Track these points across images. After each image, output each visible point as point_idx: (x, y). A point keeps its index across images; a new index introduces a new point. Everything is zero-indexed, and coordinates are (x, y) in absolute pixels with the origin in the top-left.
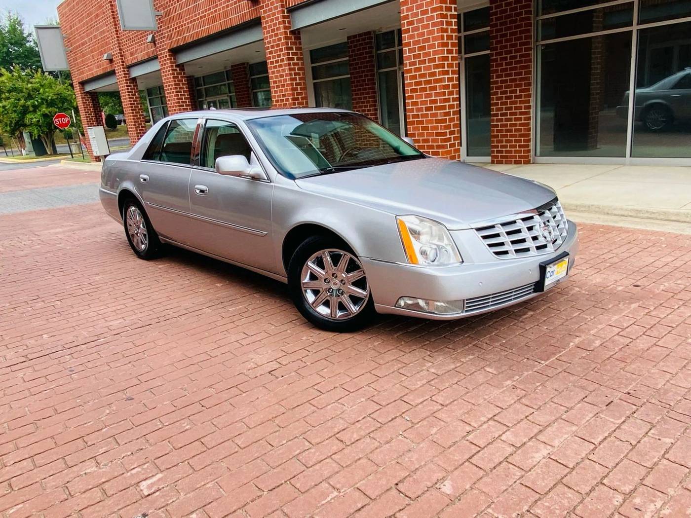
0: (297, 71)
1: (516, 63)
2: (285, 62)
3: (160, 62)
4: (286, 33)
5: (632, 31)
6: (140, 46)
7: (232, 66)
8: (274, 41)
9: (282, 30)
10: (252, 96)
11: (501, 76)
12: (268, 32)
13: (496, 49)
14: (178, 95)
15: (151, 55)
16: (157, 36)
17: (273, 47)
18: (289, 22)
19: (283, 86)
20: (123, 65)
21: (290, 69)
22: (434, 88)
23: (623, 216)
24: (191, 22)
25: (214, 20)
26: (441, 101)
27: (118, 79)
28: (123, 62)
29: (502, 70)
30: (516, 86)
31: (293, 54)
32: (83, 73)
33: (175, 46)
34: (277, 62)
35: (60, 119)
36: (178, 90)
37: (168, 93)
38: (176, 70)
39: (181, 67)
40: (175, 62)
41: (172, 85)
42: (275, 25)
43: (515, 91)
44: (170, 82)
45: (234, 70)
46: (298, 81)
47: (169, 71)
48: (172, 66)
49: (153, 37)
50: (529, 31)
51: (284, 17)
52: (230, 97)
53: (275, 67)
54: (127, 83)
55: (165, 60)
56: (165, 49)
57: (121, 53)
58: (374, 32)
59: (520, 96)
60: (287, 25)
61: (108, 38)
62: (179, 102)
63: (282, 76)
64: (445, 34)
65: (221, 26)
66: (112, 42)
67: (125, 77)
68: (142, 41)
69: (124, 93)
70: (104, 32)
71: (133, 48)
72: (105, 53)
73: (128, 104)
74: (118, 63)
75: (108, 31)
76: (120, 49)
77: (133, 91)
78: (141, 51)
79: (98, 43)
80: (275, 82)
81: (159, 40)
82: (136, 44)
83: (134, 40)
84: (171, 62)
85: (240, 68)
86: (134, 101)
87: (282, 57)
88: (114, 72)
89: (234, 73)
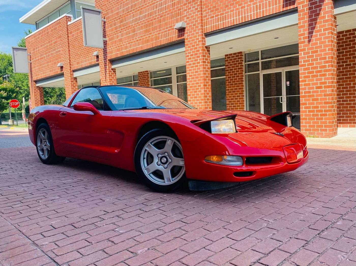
0: (207, 69)
2: (201, 64)
3: (100, 67)
4: (203, 47)
6: (85, 58)
7: (139, 73)
8: (194, 52)
9: (200, 46)
12: (189, 47)
15: (93, 63)
16: (100, 52)
17: (192, 55)
19: (197, 78)
20: (70, 69)
24: (129, 43)
25: (148, 41)
27: (65, 78)
31: (206, 59)
32: (38, 75)
33: (114, 57)
34: (194, 64)
35: (13, 103)
38: (111, 71)
39: (114, 70)
40: (111, 67)
42: (195, 42)
45: (140, 75)
46: (207, 75)
48: (109, 69)
51: (203, 38)
54: (71, 80)
55: (105, 66)
56: (106, 59)
57: (70, 63)
58: (244, 52)
60: (204, 42)
61: (62, 55)
63: (196, 72)
65: (152, 45)
66: (65, 57)
67: (71, 76)
68: (88, 55)
69: (68, 86)
70: (59, 51)
71: (80, 60)
72: (58, 63)
73: (70, 92)
74: (67, 68)
75: (63, 51)
76: (70, 61)
77: (74, 84)
78: (86, 61)
79: (54, 58)
80: (191, 76)
81: (102, 54)
82: (82, 57)
83: (82, 55)
84: (109, 67)
85: (145, 74)
86: (74, 90)
87: (198, 61)
88: (62, 74)
89: (139, 77)
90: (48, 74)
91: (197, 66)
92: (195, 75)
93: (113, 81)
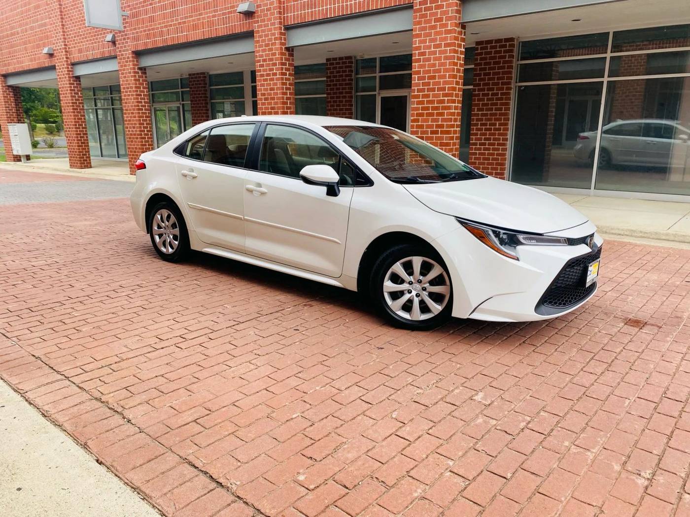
0: (288, 86)
1: (498, 99)
2: (278, 76)
3: (119, 63)
4: (281, 49)
5: (603, 82)
6: (92, 43)
7: (189, 75)
8: (267, 55)
9: (278, 46)
10: (209, 106)
11: (482, 110)
12: (261, 46)
13: (479, 85)
14: (138, 99)
15: (107, 55)
16: (119, 36)
17: (264, 60)
18: (285, 39)
20: (67, 61)
21: (283, 84)
22: (442, 114)
23: (620, 234)
24: (166, 27)
25: (195, 27)
26: (448, 126)
27: (58, 75)
28: (67, 58)
29: (483, 105)
30: (496, 120)
31: (287, 69)
32: (9, 64)
33: (140, 48)
34: (268, 75)
36: (138, 93)
37: (125, 96)
38: (138, 73)
39: (143, 70)
40: (137, 65)
41: (131, 88)
42: (270, 40)
43: (495, 124)
44: (129, 84)
46: (288, 96)
47: (130, 73)
48: (134, 68)
49: (114, 36)
50: (510, 73)
51: (281, 34)
52: (183, 105)
53: (266, 80)
54: (70, 80)
55: (127, 62)
56: (128, 50)
57: (66, 48)
58: (355, 57)
59: (499, 129)
60: (283, 41)
61: (50, 31)
62: (138, 106)
63: (272, 89)
64: (456, 67)
65: (204, 35)
67: (69, 74)
68: (97, 39)
69: (65, 91)
70: (45, 25)
71: (83, 45)
72: (44, 46)
73: (69, 103)
74: (60, 59)
75: (51, 24)
76: (65, 45)
77: (76, 89)
78: (93, 49)
79: (35, 35)
80: (263, 95)
81: (121, 40)
82: (87, 41)
83: (86, 38)
84: (134, 65)
85: (200, 77)
86: (76, 100)
87: (275, 71)
88: (53, 68)
89: (190, 82)
90: (27, 65)
91: (272, 80)
92: (270, 94)
93: (142, 89)
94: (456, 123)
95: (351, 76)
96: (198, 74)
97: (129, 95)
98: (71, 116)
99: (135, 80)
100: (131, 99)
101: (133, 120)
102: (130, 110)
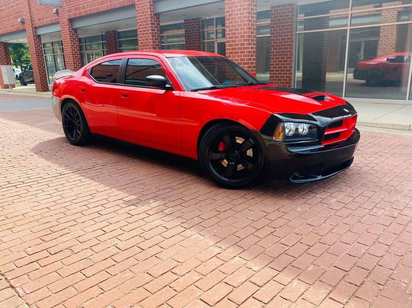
0: (157, 37)
1: (285, 42)
2: (150, 32)
3: (61, 26)
4: (151, 14)
5: (347, 29)
6: (46, 15)
8: (143, 19)
9: (149, 13)
11: (276, 49)
12: (139, 13)
13: (274, 33)
14: (72, 48)
15: (54, 21)
16: (60, 10)
17: (142, 22)
18: (153, 9)
19: (148, 45)
20: (32, 26)
21: (153, 36)
22: (243, 52)
24: (86, 3)
26: (247, 60)
27: (28, 35)
28: (32, 24)
29: (277, 46)
30: (285, 55)
31: (155, 27)
33: (72, 17)
36: (73, 44)
37: (65, 46)
39: (75, 30)
40: (71, 27)
41: (68, 41)
42: (145, 9)
43: (284, 58)
44: (67, 39)
45: (108, 34)
46: (157, 43)
47: (67, 32)
48: (69, 29)
49: (57, 10)
50: (292, 25)
51: (151, 5)
52: (103, 51)
53: (143, 34)
54: (34, 38)
55: (65, 25)
56: (65, 18)
57: (31, 18)
58: (201, 18)
59: (286, 61)
61: (22, 8)
62: (73, 52)
63: (147, 40)
65: (107, 7)
66: (25, 11)
67: (33, 34)
68: (48, 12)
69: (31, 44)
70: (19, 4)
71: (41, 16)
72: (19, 17)
73: (34, 52)
74: (28, 25)
75: (22, 4)
76: (31, 16)
77: (38, 43)
78: (47, 18)
79: (14, 11)
80: (142, 43)
81: (61, 12)
82: (43, 13)
83: (42, 11)
84: (69, 27)
85: (112, 34)
86: (38, 50)
87: (148, 29)
88: (24, 30)
89: (107, 37)
90: (10, 29)
91: (146, 34)
92: (146, 43)
93: (75, 42)
94: (252, 58)
95: (199, 30)
96: (111, 32)
97: (67, 46)
98: (35, 59)
99: (70, 36)
100: (68, 48)
101: (70, 61)
102: (68, 55)
